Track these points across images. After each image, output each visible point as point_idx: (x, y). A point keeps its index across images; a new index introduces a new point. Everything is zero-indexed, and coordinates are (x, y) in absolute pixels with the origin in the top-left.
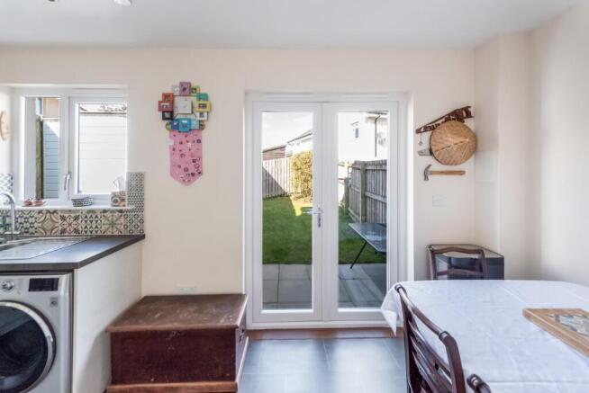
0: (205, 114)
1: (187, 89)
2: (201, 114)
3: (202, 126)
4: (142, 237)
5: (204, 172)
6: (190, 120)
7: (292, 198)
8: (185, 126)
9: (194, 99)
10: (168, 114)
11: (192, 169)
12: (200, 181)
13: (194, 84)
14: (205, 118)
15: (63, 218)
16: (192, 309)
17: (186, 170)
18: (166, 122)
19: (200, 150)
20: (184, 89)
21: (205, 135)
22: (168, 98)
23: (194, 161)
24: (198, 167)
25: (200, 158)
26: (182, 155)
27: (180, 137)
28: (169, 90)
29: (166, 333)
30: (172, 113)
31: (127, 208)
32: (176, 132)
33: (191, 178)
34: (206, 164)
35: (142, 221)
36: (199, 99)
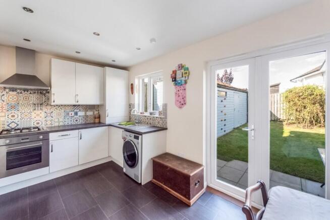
0: (187, 77)
1: (181, 67)
2: (185, 77)
3: (186, 82)
4: (166, 129)
5: (187, 104)
6: (181, 80)
7: (284, 123)
8: (179, 83)
9: (183, 71)
10: (174, 79)
11: (182, 102)
12: (185, 107)
13: (183, 64)
14: (187, 79)
15: (148, 119)
16: (179, 162)
17: (180, 102)
18: (174, 82)
19: (185, 93)
20: (179, 67)
21: (188, 86)
22: (175, 72)
23: (183, 98)
24: (184, 101)
25: (185, 97)
26: (179, 96)
27: (178, 88)
28: (174, 69)
29: (167, 167)
30: (175, 78)
31: (162, 117)
32: (177, 86)
33: (182, 106)
34: (188, 100)
35: (166, 123)
36: (185, 70)
